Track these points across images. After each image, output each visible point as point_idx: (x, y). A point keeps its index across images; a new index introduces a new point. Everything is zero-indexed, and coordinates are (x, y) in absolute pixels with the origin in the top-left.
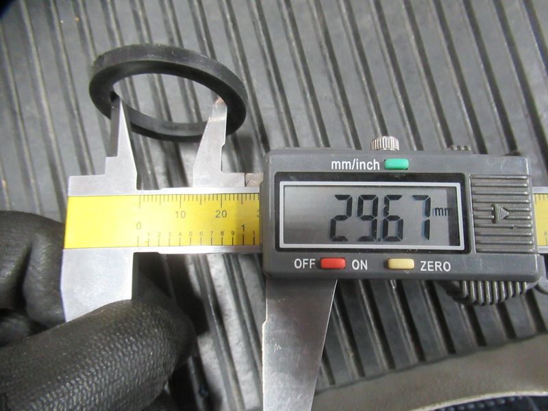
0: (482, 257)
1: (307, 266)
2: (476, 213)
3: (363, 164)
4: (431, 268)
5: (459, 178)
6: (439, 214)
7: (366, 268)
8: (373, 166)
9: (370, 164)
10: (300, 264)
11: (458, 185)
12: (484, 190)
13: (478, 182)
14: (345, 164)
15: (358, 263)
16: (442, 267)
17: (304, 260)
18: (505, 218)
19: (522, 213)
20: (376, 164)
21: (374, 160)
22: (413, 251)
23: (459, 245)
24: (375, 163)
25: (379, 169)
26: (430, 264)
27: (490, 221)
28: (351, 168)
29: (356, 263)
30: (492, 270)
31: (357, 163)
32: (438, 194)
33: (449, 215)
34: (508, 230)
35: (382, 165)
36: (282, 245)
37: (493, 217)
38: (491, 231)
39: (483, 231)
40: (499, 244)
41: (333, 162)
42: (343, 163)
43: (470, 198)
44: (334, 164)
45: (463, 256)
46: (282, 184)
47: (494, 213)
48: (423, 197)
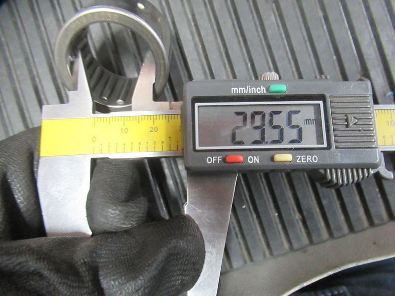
0: (340, 152)
1: (216, 162)
2: (334, 121)
3: (254, 90)
4: (304, 160)
5: (322, 97)
6: (309, 124)
7: (258, 162)
8: (261, 90)
9: (258, 89)
10: (211, 160)
11: (321, 103)
12: (340, 105)
13: (336, 100)
14: (241, 90)
15: (252, 158)
16: (312, 159)
17: (214, 157)
18: (355, 124)
19: (367, 120)
20: (263, 90)
21: (262, 87)
22: (291, 149)
23: (323, 144)
24: (262, 88)
25: (265, 92)
26: (303, 158)
27: (345, 126)
28: (246, 92)
29: (251, 158)
30: (346, 161)
31: (250, 89)
33: (316, 123)
34: (357, 132)
35: (268, 90)
36: (198, 147)
37: (346, 123)
38: (345, 133)
39: (340, 133)
40: (352, 142)
41: (232, 89)
42: (240, 89)
43: (330, 111)
44: (233, 90)
45: (326, 151)
46: (197, 105)
47: (347, 120)
48: (297, 112)
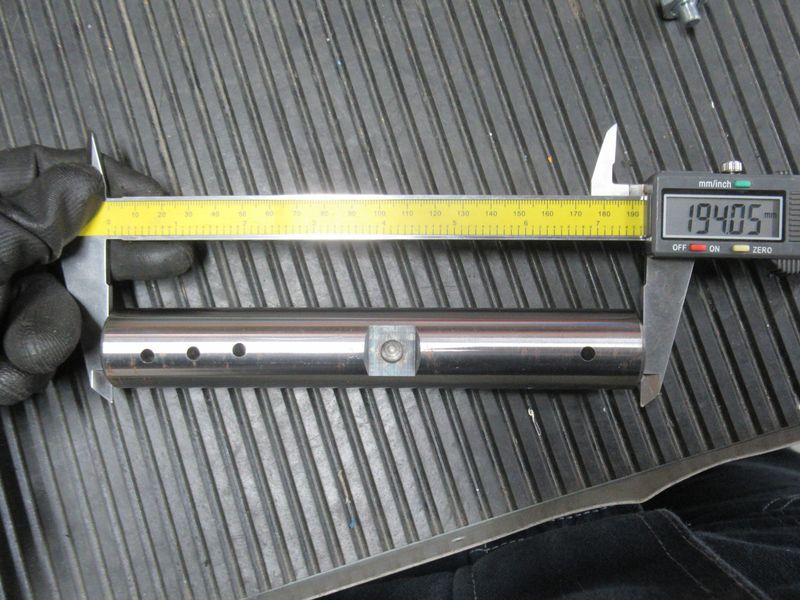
0: (792, 245)
1: (681, 249)
2: (791, 217)
3: (720, 184)
4: (759, 251)
5: (782, 193)
6: (767, 217)
7: (719, 251)
8: (726, 184)
9: (724, 184)
10: (677, 248)
11: (781, 198)
13: (794, 197)
14: (708, 184)
15: (714, 248)
16: (766, 250)
17: (679, 245)
20: (729, 184)
21: (727, 181)
22: (749, 241)
23: (779, 237)
25: (731, 187)
26: (759, 248)
28: (712, 186)
29: (712, 248)
30: (798, 252)
31: (716, 183)
32: (766, 204)
33: (773, 217)
35: (733, 185)
36: (665, 236)
43: (788, 207)
44: (701, 183)
45: (780, 244)
46: (666, 196)
48: (758, 206)
